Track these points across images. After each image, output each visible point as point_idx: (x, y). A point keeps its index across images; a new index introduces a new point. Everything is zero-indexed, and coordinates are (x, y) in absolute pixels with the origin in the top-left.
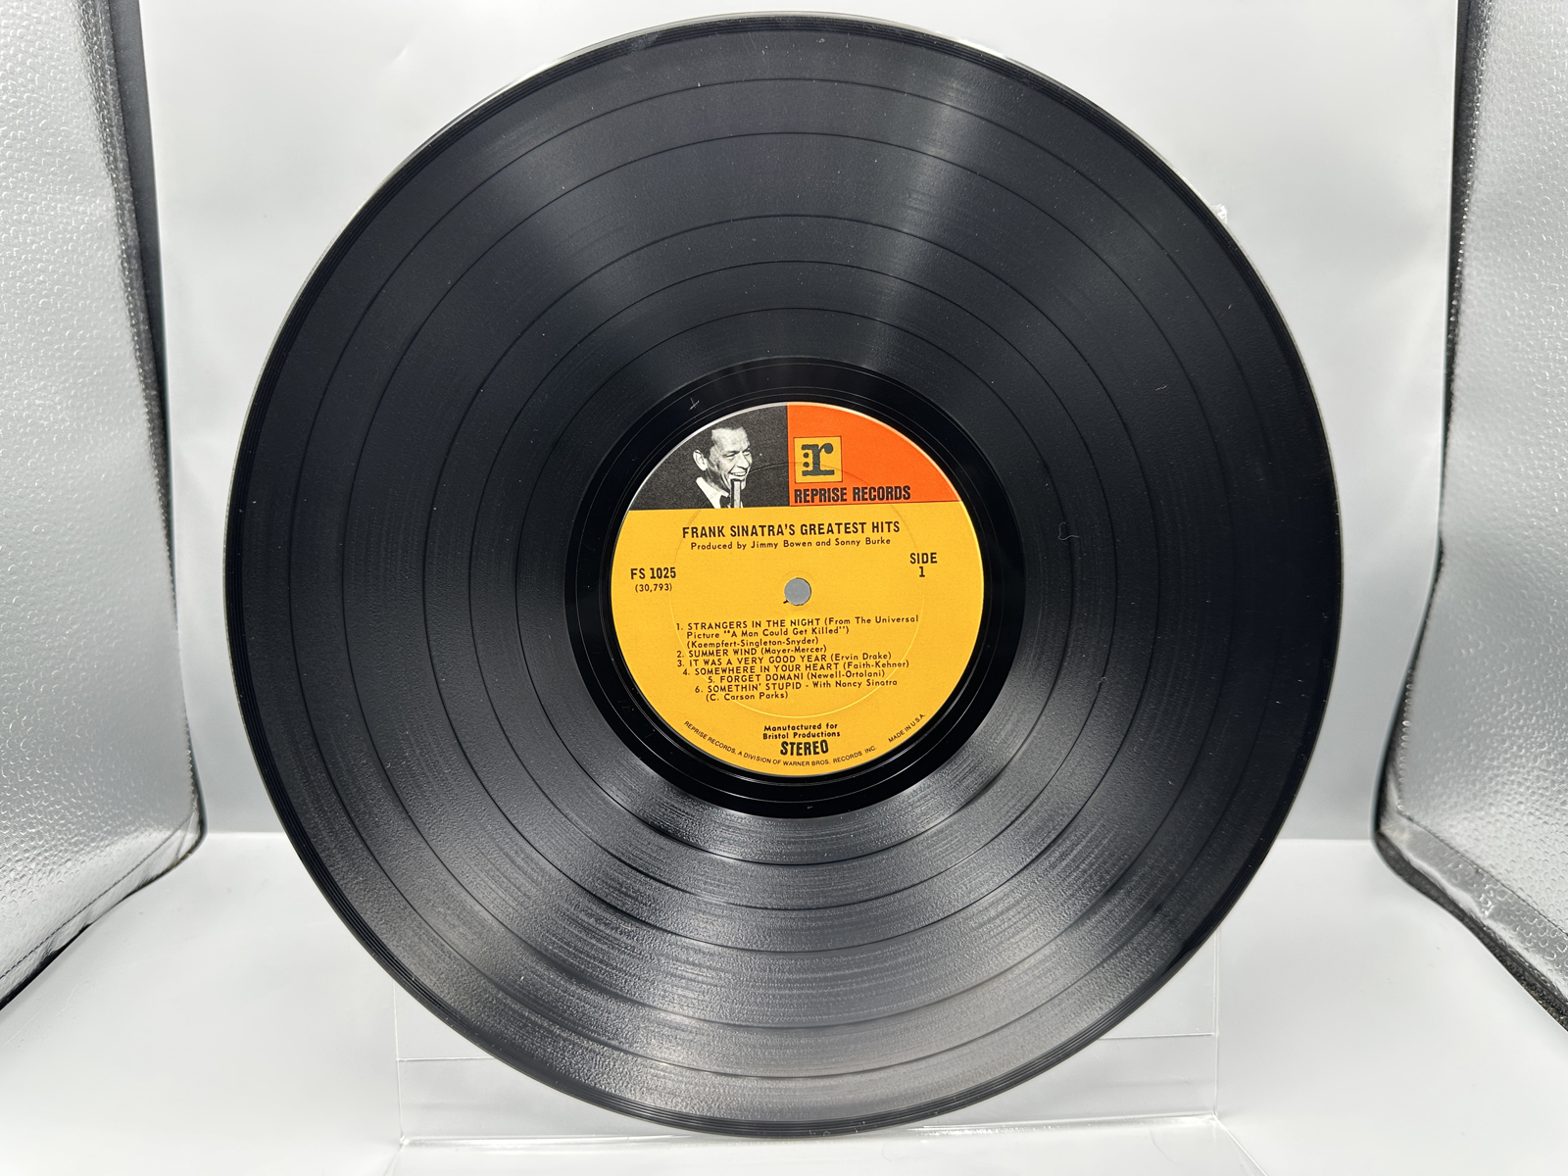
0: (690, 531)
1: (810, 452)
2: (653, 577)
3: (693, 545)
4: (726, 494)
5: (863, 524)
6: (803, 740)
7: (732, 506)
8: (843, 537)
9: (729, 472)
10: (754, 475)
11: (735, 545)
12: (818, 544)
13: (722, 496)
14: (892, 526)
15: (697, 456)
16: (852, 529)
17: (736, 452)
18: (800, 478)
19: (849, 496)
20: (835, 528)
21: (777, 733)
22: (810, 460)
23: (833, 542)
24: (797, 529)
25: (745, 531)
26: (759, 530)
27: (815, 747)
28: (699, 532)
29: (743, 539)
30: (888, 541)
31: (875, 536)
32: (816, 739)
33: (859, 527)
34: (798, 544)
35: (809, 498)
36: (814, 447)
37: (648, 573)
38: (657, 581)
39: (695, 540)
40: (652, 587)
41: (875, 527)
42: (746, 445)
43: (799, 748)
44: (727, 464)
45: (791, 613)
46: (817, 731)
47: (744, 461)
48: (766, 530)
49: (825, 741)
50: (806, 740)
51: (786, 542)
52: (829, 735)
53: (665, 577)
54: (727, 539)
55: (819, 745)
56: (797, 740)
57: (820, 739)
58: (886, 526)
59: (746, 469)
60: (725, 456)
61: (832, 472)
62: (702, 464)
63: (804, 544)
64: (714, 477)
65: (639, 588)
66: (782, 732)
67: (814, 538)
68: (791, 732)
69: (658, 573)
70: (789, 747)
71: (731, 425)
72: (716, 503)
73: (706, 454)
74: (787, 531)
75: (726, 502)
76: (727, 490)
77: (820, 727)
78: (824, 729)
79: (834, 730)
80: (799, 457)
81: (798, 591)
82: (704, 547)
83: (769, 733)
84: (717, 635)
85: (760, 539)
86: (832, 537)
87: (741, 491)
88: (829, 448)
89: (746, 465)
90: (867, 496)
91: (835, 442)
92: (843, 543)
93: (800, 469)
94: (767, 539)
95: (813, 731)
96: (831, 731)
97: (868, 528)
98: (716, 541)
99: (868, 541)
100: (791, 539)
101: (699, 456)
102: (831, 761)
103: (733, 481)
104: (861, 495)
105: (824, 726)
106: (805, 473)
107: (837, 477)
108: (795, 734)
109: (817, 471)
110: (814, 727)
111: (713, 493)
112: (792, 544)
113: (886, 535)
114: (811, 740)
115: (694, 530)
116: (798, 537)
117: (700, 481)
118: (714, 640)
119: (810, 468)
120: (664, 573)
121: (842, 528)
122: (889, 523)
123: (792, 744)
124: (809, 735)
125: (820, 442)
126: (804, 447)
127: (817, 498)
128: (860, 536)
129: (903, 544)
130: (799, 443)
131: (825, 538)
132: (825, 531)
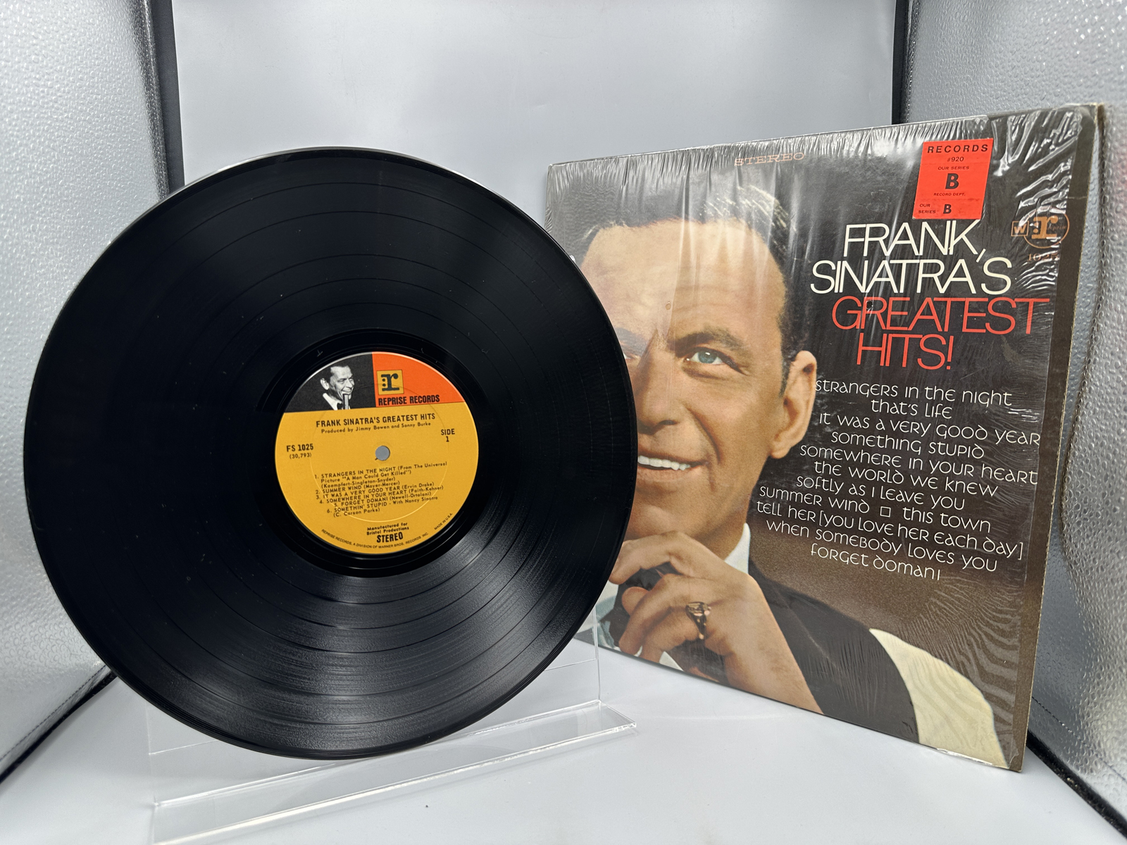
0: (320, 423)
1: (386, 378)
2: (300, 450)
3: (323, 431)
4: (340, 402)
5: (416, 416)
6: (389, 533)
7: (344, 408)
8: (406, 423)
9: (342, 390)
10: (355, 392)
11: (346, 430)
12: (393, 427)
13: (338, 404)
14: (431, 416)
15: (323, 382)
16: (410, 418)
17: (345, 379)
18: (381, 392)
19: (408, 400)
20: (401, 418)
21: (374, 531)
22: (386, 382)
23: (401, 426)
24: (381, 419)
25: (352, 422)
26: (360, 421)
27: (396, 536)
28: (326, 424)
29: (351, 426)
30: (429, 424)
31: (422, 422)
32: (396, 532)
33: (414, 417)
34: (382, 428)
35: (386, 403)
36: (388, 376)
37: (297, 448)
38: (303, 452)
39: (324, 428)
40: (299, 455)
41: (422, 417)
42: (350, 375)
43: (387, 538)
44: (340, 386)
45: (379, 465)
46: (396, 528)
47: (350, 384)
48: (364, 421)
49: (401, 533)
50: (391, 533)
51: (375, 427)
52: (403, 529)
53: (307, 449)
54: (342, 426)
55: (397, 535)
56: (386, 533)
57: (398, 532)
58: (428, 416)
59: (351, 388)
60: (339, 381)
61: (398, 389)
62: (326, 387)
63: (385, 427)
64: (333, 393)
65: (292, 456)
66: (377, 530)
67: (390, 424)
68: (382, 530)
69: (303, 447)
70: (381, 538)
71: (342, 364)
72: (335, 407)
73: (328, 381)
74: (375, 421)
75: (339, 406)
76: (341, 400)
77: (398, 525)
78: (400, 526)
79: (406, 526)
80: (380, 382)
81: (383, 453)
82: (329, 432)
83: (370, 531)
84: (339, 480)
85: (360, 426)
86: (400, 423)
87: (349, 400)
88: (396, 376)
89: (351, 386)
90: (417, 401)
91: (399, 373)
92: (406, 426)
93: (381, 387)
94: (364, 426)
95: (394, 528)
96: (403, 527)
97: (419, 417)
98: (335, 428)
99: (419, 424)
100: (378, 425)
101: (324, 382)
102: (404, 543)
103: (344, 395)
104: (413, 400)
105: (400, 525)
106: (384, 390)
107: (401, 391)
108: (385, 531)
109: (390, 388)
110: (395, 526)
111: (333, 402)
112: (378, 428)
113: (428, 421)
114: (393, 533)
115: (323, 423)
116: (382, 424)
117: (325, 396)
118: (337, 483)
119: (386, 387)
120: (306, 447)
121: (405, 418)
122: (429, 415)
123: (383, 536)
124: (392, 530)
125: (391, 373)
126: (382, 376)
127: (391, 403)
128: (415, 422)
129: (437, 425)
130: (380, 373)
131: (396, 423)
132: (396, 420)
